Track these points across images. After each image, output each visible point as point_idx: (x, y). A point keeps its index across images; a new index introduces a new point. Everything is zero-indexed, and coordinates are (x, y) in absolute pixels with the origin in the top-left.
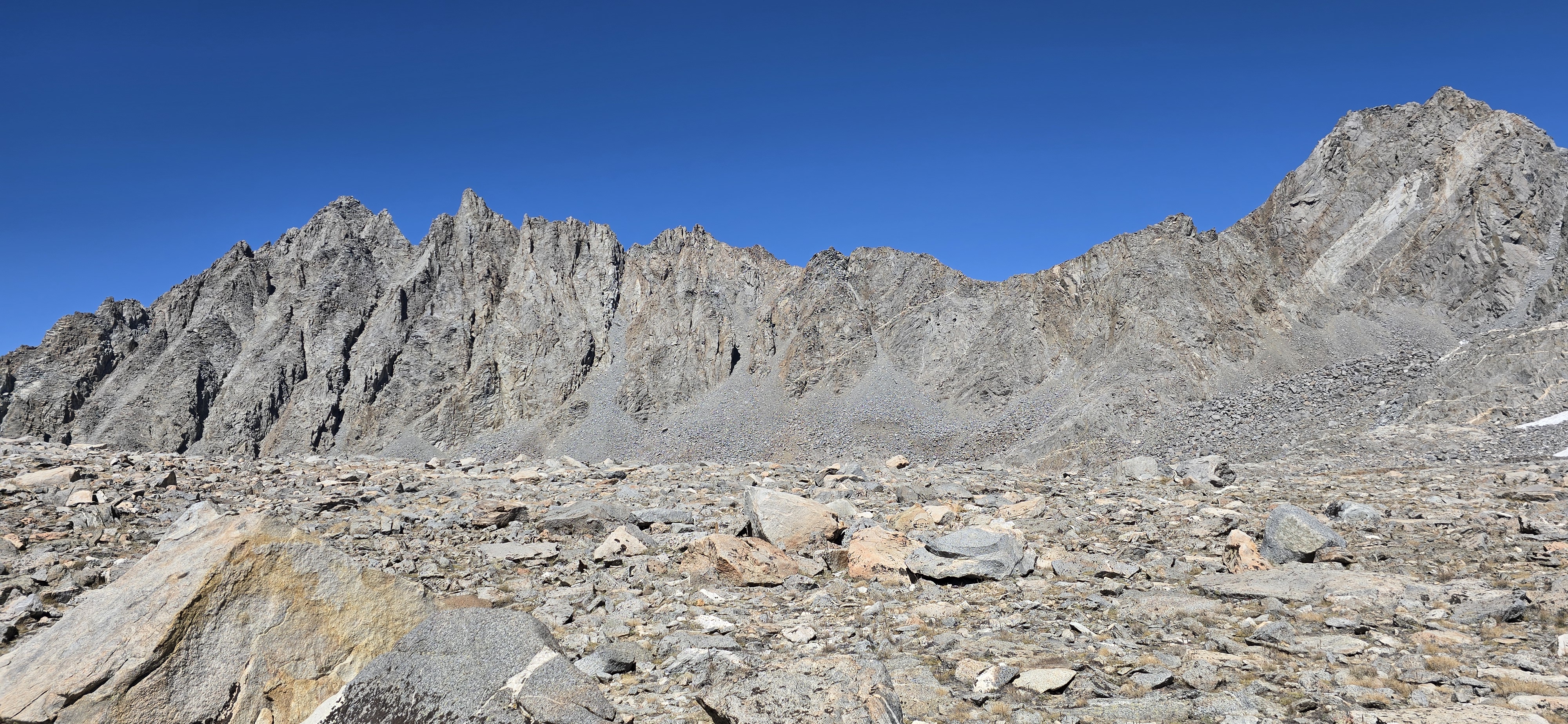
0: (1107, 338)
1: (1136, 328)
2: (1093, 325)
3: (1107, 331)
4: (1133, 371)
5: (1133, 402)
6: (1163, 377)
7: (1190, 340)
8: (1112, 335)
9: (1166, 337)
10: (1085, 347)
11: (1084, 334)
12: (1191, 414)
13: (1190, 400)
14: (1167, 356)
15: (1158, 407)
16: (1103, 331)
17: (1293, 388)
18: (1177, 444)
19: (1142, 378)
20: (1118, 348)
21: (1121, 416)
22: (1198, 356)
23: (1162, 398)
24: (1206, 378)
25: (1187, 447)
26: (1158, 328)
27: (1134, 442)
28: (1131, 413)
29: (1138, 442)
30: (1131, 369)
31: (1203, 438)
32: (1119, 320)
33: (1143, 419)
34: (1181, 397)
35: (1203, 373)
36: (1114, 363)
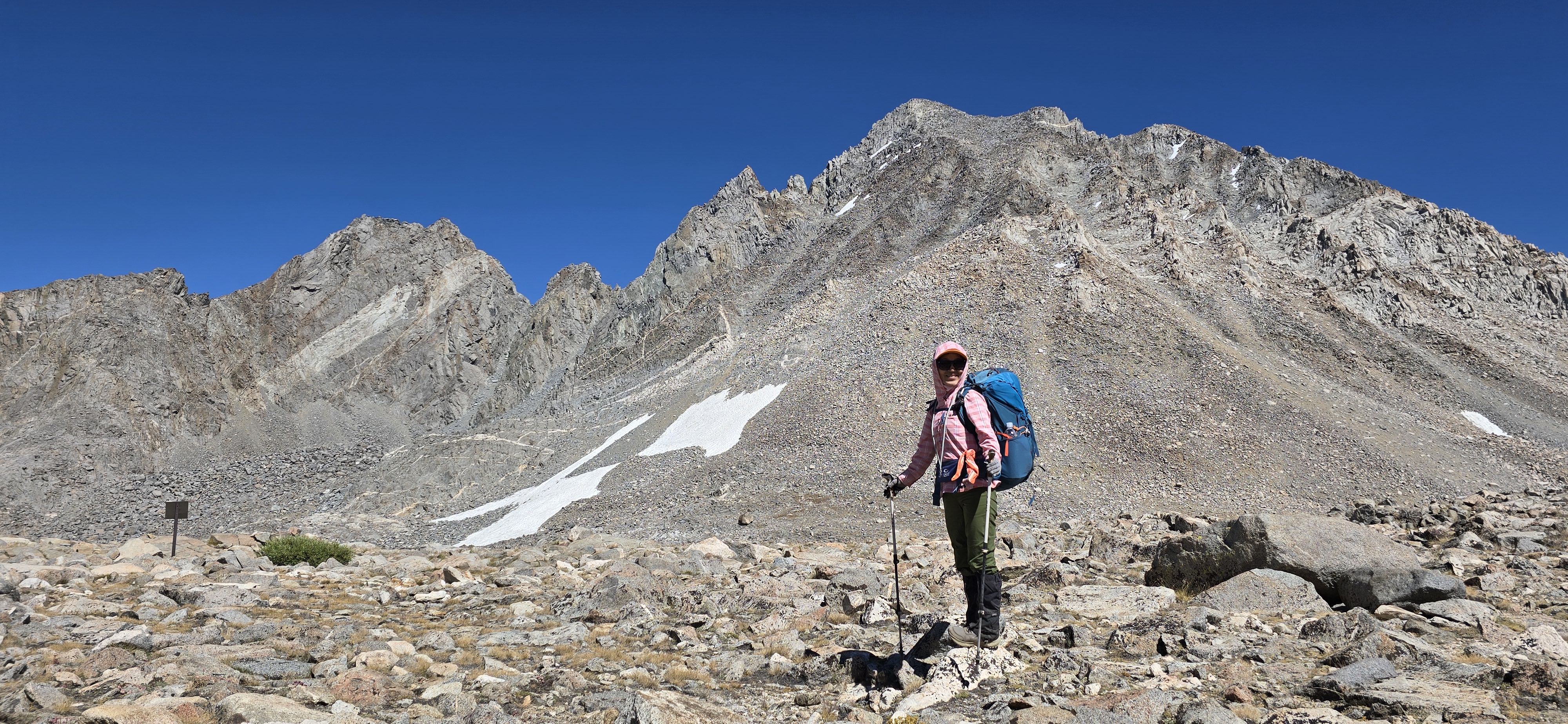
0: (47, 390)
1: (88, 384)
2: (33, 373)
3: (49, 382)
4: (71, 433)
5: (61, 468)
6: (106, 443)
7: (150, 406)
8: (54, 387)
9: (121, 400)
10: (16, 396)
11: (18, 381)
12: (129, 487)
13: (134, 472)
14: (119, 419)
15: (92, 477)
16: (45, 381)
17: (249, 470)
18: (102, 520)
19: (80, 441)
20: (59, 402)
21: (40, 483)
22: (156, 424)
23: (99, 467)
24: (160, 450)
25: (112, 524)
26: (114, 389)
27: (48, 515)
28: (53, 480)
29: (54, 515)
30: (70, 431)
31: (135, 516)
32: (69, 371)
33: (68, 488)
34: (124, 467)
35: (158, 443)
36: (50, 420)
